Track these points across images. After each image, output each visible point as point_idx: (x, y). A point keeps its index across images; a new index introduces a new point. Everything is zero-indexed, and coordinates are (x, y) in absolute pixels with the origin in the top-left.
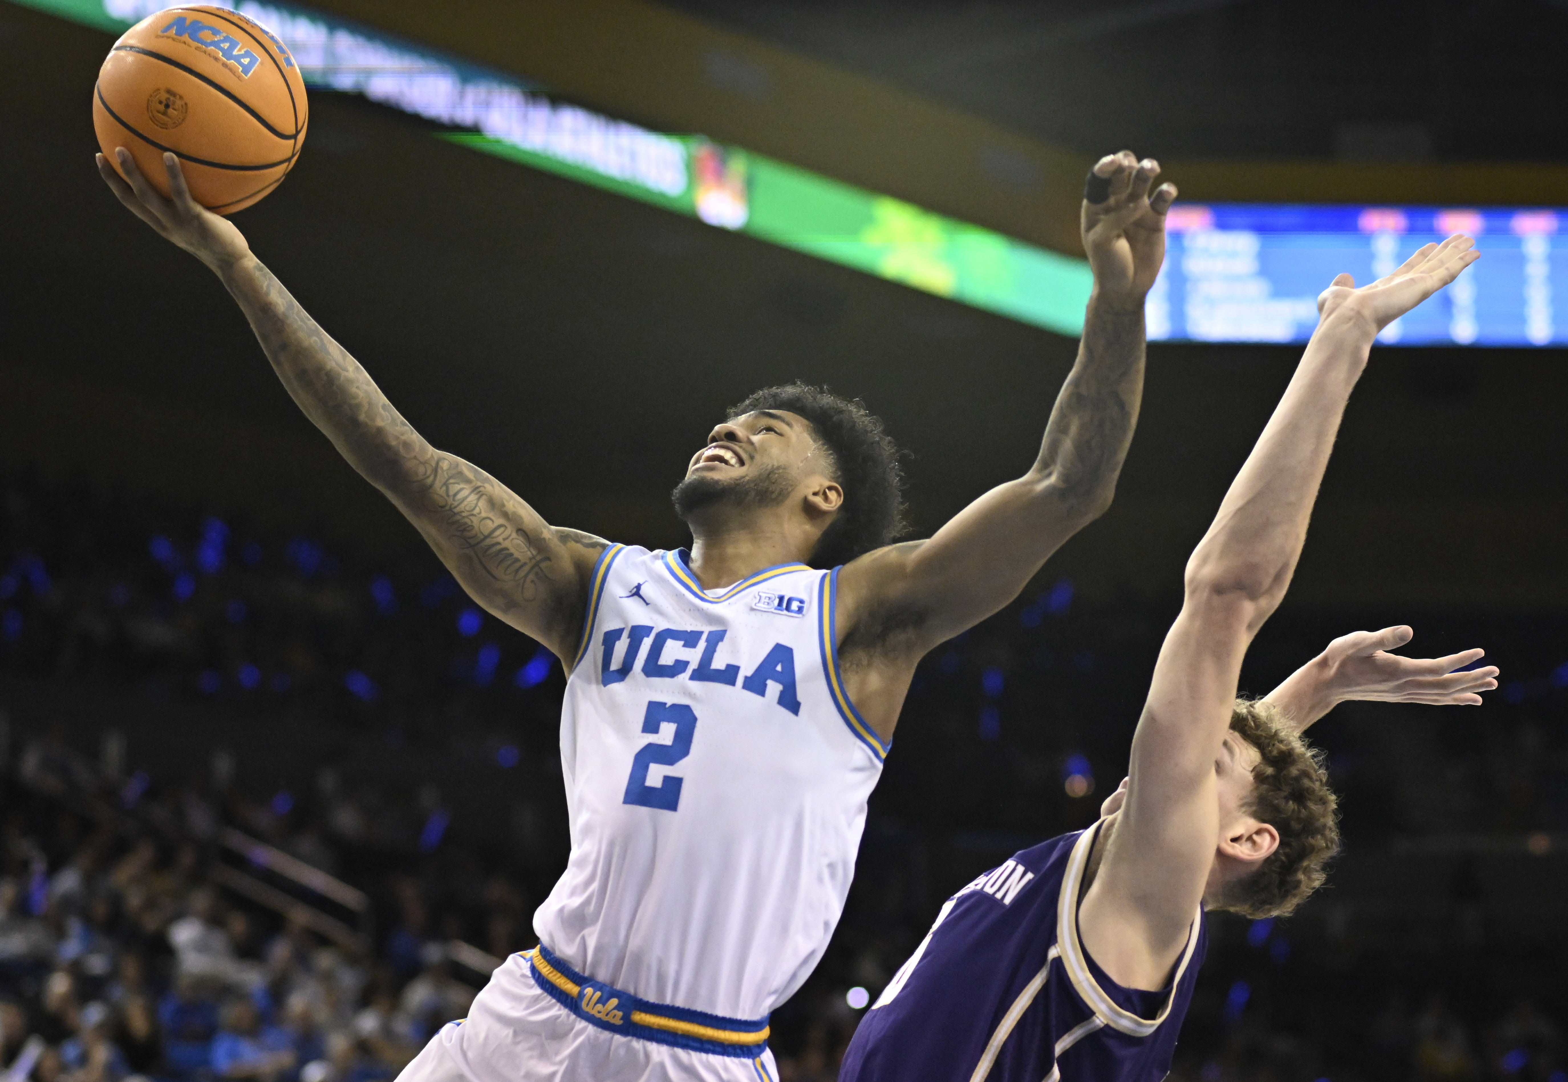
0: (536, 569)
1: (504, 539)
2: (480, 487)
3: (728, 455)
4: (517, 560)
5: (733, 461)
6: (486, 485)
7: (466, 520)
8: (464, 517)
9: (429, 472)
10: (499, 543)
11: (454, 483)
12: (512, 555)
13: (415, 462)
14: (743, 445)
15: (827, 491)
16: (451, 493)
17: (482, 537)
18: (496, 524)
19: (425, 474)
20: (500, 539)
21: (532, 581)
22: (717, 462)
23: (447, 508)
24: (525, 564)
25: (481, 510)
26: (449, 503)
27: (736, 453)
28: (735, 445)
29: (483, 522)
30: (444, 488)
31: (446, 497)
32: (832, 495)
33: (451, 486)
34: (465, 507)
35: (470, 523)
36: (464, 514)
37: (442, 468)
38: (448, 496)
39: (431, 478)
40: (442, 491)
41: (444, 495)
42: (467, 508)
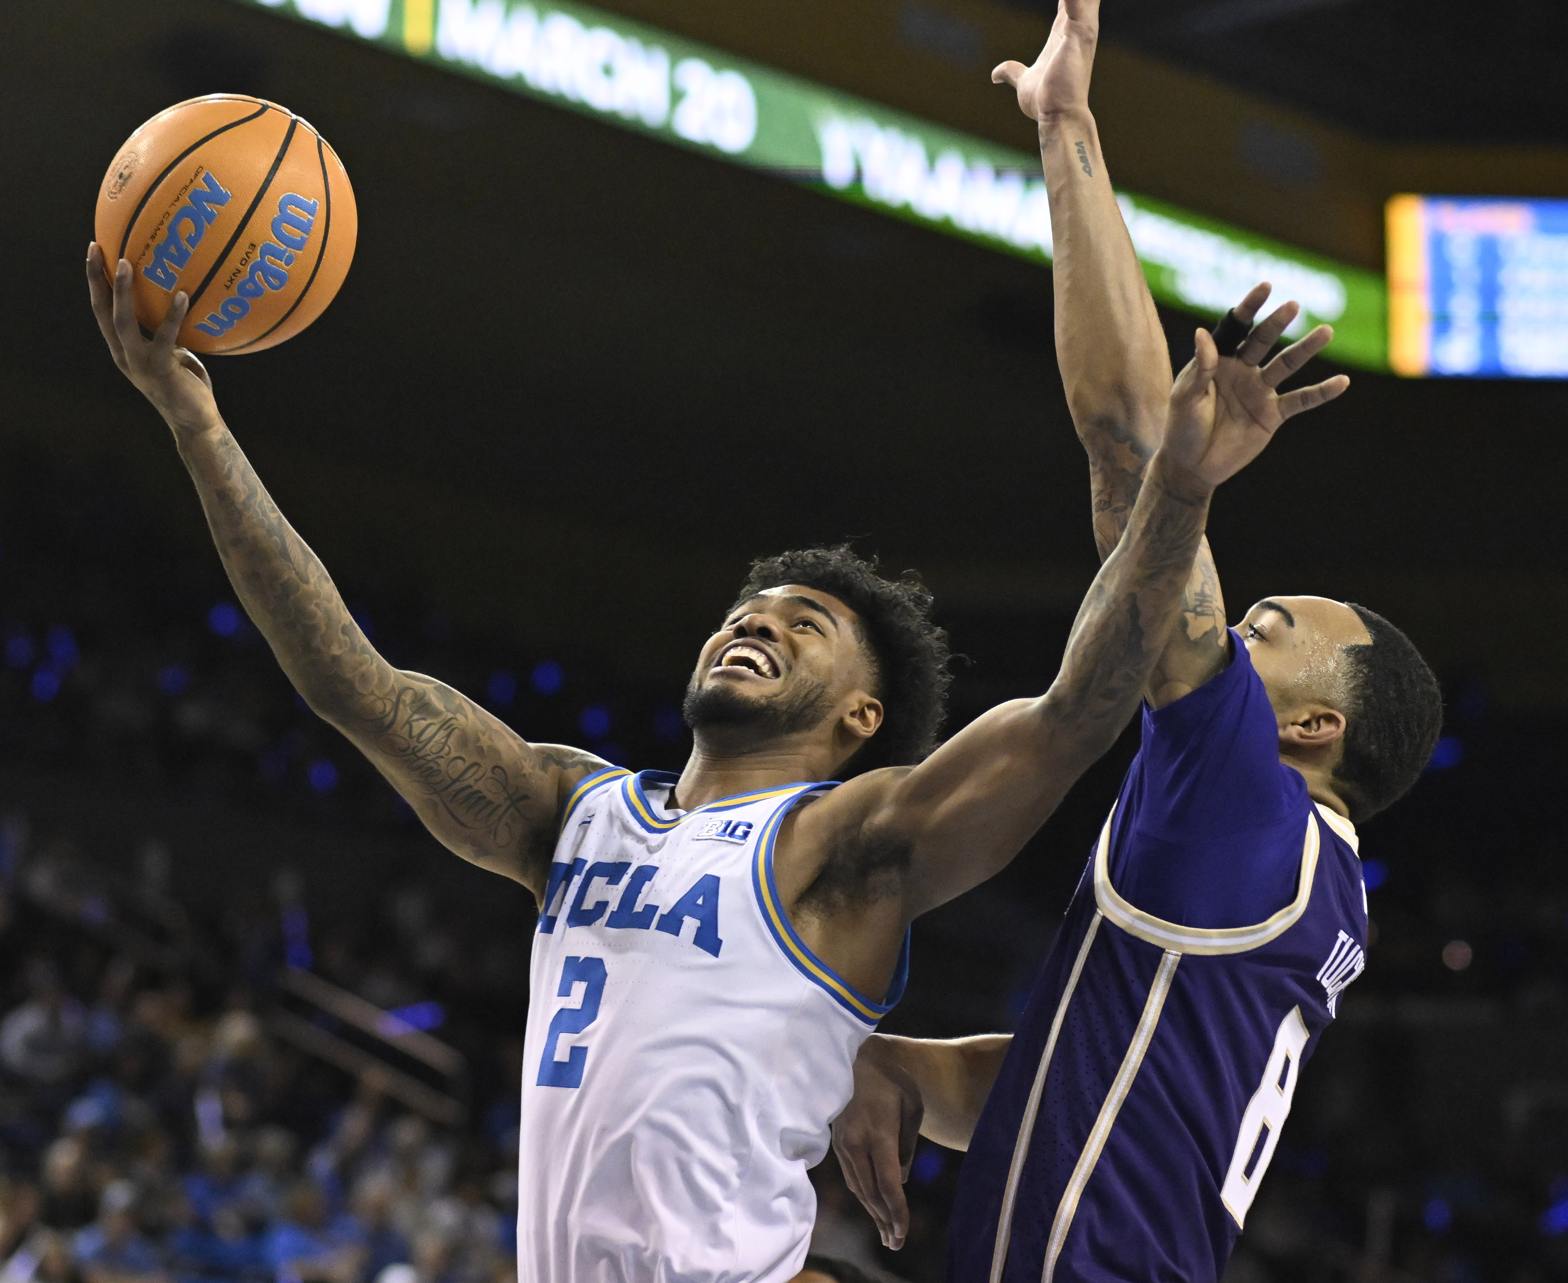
0: (512, 810)
1: (476, 781)
2: (451, 719)
3: (760, 659)
4: (490, 803)
5: (765, 668)
6: (459, 716)
7: (432, 764)
8: (430, 761)
9: (388, 709)
10: (470, 786)
11: (417, 720)
12: (484, 797)
13: (372, 698)
14: (779, 645)
15: (866, 709)
16: (415, 732)
17: (450, 781)
18: (467, 764)
19: (384, 711)
20: (471, 782)
21: (507, 824)
22: (745, 668)
23: (410, 751)
24: (499, 806)
25: (449, 747)
26: (412, 746)
27: (770, 659)
28: (769, 645)
29: (453, 763)
30: (407, 727)
31: (408, 739)
32: (871, 715)
33: (414, 724)
34: (430, 749)
35: (435, 768)
36: (429, 758)
37: (404, 701)
38: (411, 736)
39: (392, 714)
40: (404, 732)
41: (406, 736)
42: (434, 750)
